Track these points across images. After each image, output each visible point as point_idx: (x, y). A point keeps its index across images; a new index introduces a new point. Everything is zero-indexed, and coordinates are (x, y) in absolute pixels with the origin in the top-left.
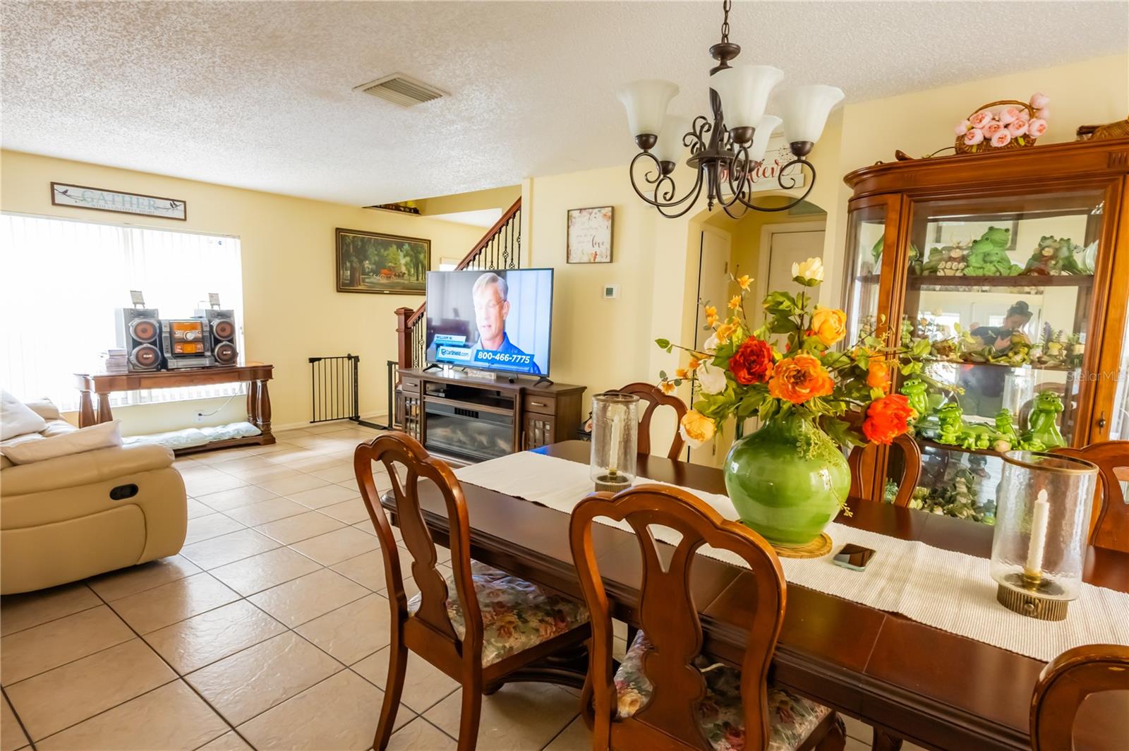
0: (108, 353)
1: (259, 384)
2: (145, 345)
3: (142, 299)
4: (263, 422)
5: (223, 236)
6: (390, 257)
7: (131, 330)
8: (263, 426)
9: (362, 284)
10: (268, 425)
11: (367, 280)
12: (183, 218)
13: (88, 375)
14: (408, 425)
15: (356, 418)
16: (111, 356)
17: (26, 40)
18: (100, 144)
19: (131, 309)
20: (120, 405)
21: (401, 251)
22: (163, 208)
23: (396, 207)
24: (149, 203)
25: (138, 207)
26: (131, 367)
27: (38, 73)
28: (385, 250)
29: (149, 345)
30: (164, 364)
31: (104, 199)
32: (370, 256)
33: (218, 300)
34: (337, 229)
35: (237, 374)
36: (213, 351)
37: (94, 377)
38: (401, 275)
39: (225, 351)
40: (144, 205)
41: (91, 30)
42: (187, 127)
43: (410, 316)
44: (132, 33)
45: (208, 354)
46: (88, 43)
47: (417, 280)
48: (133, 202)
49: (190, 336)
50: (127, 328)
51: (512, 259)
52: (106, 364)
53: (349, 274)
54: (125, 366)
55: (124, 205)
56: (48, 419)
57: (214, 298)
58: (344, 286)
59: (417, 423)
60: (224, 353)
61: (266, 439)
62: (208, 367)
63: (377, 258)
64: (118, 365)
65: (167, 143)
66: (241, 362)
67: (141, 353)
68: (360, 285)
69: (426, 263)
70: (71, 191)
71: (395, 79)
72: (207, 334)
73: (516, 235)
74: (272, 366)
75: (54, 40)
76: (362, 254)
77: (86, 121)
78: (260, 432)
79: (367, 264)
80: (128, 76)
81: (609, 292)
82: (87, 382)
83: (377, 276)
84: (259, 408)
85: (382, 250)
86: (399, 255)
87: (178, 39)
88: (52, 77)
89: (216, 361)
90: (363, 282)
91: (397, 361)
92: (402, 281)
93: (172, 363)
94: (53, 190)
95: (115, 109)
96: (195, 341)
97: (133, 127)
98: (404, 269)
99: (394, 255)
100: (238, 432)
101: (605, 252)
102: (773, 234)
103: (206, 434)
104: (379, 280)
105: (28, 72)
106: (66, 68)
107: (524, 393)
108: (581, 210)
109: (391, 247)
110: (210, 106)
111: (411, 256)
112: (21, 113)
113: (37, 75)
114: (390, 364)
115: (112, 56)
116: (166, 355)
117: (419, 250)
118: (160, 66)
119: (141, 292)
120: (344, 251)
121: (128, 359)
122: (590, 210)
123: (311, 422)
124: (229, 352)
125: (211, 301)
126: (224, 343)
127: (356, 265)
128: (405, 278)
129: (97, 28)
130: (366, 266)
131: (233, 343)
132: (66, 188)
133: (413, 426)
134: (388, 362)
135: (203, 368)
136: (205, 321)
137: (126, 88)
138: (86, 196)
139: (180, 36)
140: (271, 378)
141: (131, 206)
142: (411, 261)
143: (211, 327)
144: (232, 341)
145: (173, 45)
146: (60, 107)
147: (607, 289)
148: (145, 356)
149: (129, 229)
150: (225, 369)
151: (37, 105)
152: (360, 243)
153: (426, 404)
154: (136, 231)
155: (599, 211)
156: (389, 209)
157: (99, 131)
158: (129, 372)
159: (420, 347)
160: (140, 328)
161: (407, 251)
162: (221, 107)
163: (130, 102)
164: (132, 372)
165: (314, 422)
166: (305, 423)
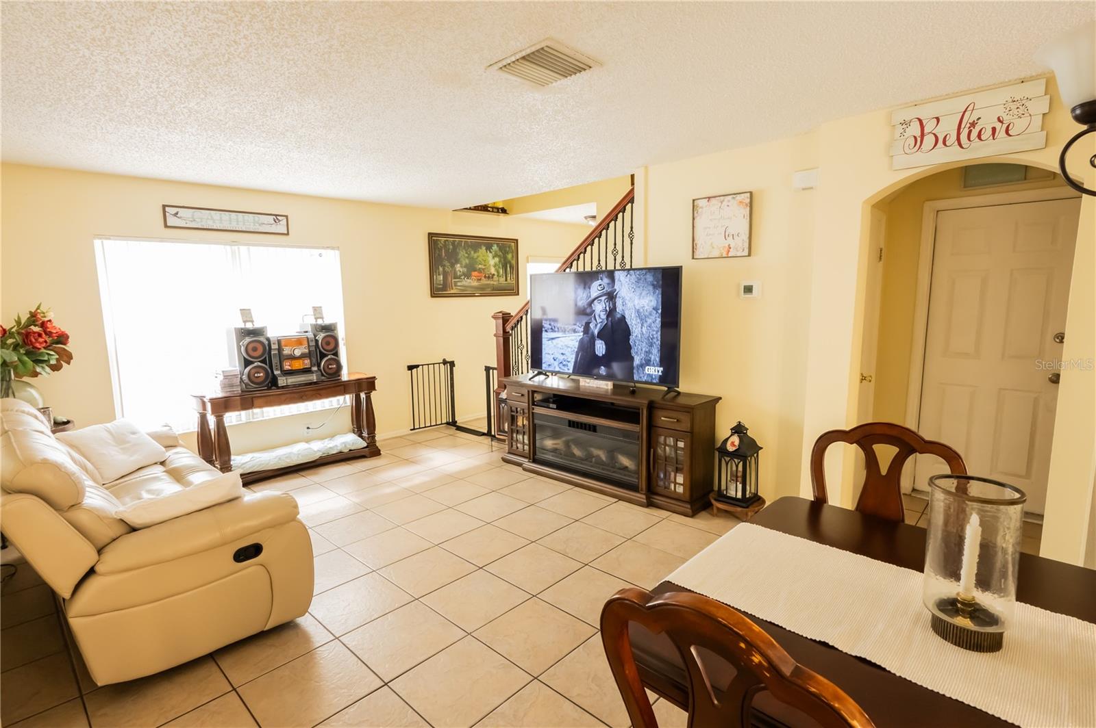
0: (222, 373)
1: (363, 395)
2: (256, 364)
3: (251, 317)
4: (368, 434)
5: (323, 248)
6: (480, 259)
7: (243, 349)
8: (368, 438)
9: (454, 288)
10: (374, 437)
11: (459, 284)
12: (286, 232)
13: (204, 397)
14: (515, 435)
15: (453, 423)
16: (224, 376)
17: (122, 36)
18: (207, 162)
19: (242, 329)
20: (234, 423)
21: (490, 252)
22: (267, 223)
23: (484, 208)
24: (254, 220)
25: (244, 224)
26: (244, 385)
27: (140, 81)
28: (475, 252)
29: (259, 364)
30: (273, 382)
31: (212, 219)
32: (462, 259)
33: (321, 313)
34: (429, 234)
35: (342, 387)
36: (319, 366)
37: (210, 399)
38: (490, 277)
39: (331, 365)
40: (249, 222)
41: (193, 13)
42: (293, 135)
43: (508, 320)
44: (239, 12)
45: (315, 369)
46: (190, 34)
47: (506, 280)
48: (240, 220)
49: (298, 353)
50: (239, 348)
51: (623, 257)
52: (221, 385)
53: (442, 278)
54: (238, 385)
55: (230, 224)
56: (168, 447)
57: (317, 311)
58: (437, 291)
59: (524, 434)
60: (330, 367)
61: (372, 451)
62: (315, 383)
63: (467, 261)
64: (232, 386)
65: (272, 156)
66: (345, 376)
67: (253, 371)
68: (452, 289)
69: (514, 262)
70: (182, 212)
71: (542, 49)
72: (313, 349)
73: (627, 230)
74: (375, 377)
75: (152, 33)
76: (453, 258)
77: (192, 138)
78: (365, 445)
79: (458, 267)
80: (233, 77)
81: (748, 289)
82: (204, 404)
83: (468, 278)
84: (363, 420)
85: (472, 252)
86: (488, 256)
87: (293, 15)
88: (154, 86)
89: (323, 375)
90: (455, 286)
91: (496, 366)
92: (492, 282)
93: (282, 381)
94: (164, 212)
95: (221, 120)
96: (303, 356)
97: (238, 140)
98: (493, 271)
99: (484, 256)
100: (345, 446)
101: (741, 245)
102: (938, 211)
103: (316, 450)
104: (470, 283)
105: (129, 82)
106: (169, 72)
107: (652, 407)
108: (709, 198)
109: (481, 248)
110: (319, 107)
111: (499, 256)
112: (128, 134)
113: (139, 85)
114: (488, 369)
115: (217, 50)
116: (277, 372)
117: (507, 250)
118: (269, 58)
119: (249, 310)
120: (437, 255)
121: (241, 379)
122: (722, 198)
123: (411, 430)
124: (334, 366)
125: (315, 315)
126: (329, 357)
127: (448, 269)
128: (494, 279)
129: (200, 9)
130: (457, 270)
131: (337, 356)
132: (177, 209)
133: (520, 437)
134: (486, 367)
135: (311, 384)
136: (310, 335)
137: (232, 93)
138: (195, 217)
139: (294, 12)
140: (374, 389)
141: (238, 224)
142: (500, 261)
143: (317, 341)
144: (336, 354)
145: (286, 27)
146: (166, 122)
147: (745, 286)
148: (256, 375)
149: (236, 247)
150: (330, 383)
151: (143, 122)
152: (451, 247)
153: (535, 415)
154: (243, 249)
155: (734, 198)
156: (478, 210)
157: (205, 147)
158: (242, 391)
159: (520, 351)
160: (250, 346)
161: (496, 252)
162: (331, 107)
163: (236, 110)
164: (245, 391)
165: (414, 429)
166: (406, 430)
